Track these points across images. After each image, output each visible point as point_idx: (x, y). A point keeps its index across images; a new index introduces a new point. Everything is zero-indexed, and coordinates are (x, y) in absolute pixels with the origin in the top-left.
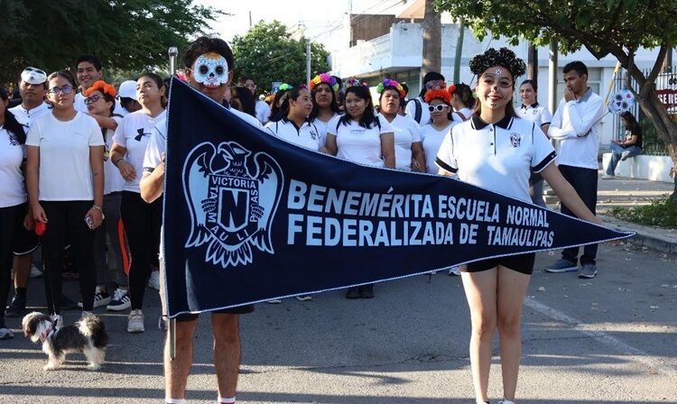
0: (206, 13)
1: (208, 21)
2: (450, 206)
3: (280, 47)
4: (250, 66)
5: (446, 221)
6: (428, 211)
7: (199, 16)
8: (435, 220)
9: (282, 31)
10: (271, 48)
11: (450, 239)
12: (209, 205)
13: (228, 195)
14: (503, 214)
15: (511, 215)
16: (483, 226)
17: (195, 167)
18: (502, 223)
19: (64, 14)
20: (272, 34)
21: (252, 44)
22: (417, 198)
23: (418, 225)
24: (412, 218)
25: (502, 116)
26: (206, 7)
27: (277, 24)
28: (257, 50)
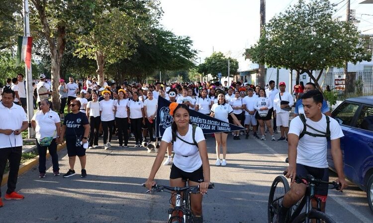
0: (195, 52)
1: (196, 54)
2: (210, 122)
3: (221, 61)
4: (211, 67)
5: (209, 125)
6: (205, 122)
7: (193, 52)
8: (207, 124)
9: (222, 55)
10: (218, 61)
11: (209, 128)
12: (164, 118)
13: (167, 116)
14: (220, 124)
15: (222, 125)
16: (216, 126)
17: (162, 111)
18: (220, 126)
19: (151, 55)
20: (218, 56)
21: (212, 60)
22: (204, 120)
23: (203, 125)
24: (202, 123)
25: (223, 103)
26: (195, 50)
27: (220, 53)
28: (213, 62)
